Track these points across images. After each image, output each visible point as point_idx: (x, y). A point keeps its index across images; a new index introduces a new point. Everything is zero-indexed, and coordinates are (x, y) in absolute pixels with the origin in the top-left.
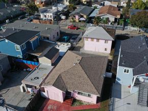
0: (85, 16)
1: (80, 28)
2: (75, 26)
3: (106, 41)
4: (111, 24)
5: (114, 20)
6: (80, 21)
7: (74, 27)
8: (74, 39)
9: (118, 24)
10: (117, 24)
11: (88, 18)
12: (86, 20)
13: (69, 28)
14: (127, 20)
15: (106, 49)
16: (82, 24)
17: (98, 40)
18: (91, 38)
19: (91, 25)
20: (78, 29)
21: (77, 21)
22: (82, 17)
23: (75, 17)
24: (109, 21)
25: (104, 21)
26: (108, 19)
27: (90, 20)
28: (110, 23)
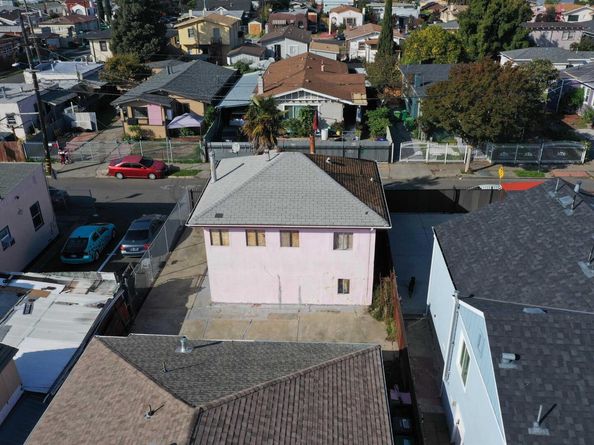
0: (197, 107)
1: (174, 171)
2: (146, 162)
3: (341, 236)
4: (331, 134)
5: (340, 119)
6: (173, 134)
7: (140, 167)
8: (143, 236)
9: (365, 135)
10: (356, 133)
11: (213, 116)
12: (205, 125)
13: (113, 172)
14: (397, 113)
15: (342, 287)
16: (188, 148)
17: (290, 234)
18: (248, 230)
19: (236, 146)
20: (165, 172)
21: (161, 133)
22: (182, 110)
23: (145, 112)
24: (321, 124)
25: (296, 125)
26: (311, 113)
27: (224, 126)
28: (324, 134)
